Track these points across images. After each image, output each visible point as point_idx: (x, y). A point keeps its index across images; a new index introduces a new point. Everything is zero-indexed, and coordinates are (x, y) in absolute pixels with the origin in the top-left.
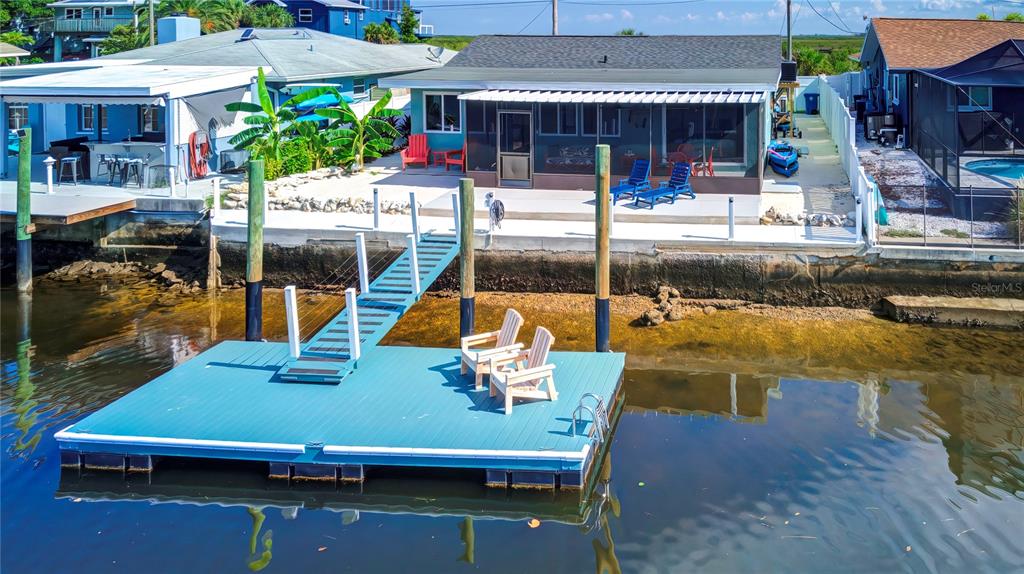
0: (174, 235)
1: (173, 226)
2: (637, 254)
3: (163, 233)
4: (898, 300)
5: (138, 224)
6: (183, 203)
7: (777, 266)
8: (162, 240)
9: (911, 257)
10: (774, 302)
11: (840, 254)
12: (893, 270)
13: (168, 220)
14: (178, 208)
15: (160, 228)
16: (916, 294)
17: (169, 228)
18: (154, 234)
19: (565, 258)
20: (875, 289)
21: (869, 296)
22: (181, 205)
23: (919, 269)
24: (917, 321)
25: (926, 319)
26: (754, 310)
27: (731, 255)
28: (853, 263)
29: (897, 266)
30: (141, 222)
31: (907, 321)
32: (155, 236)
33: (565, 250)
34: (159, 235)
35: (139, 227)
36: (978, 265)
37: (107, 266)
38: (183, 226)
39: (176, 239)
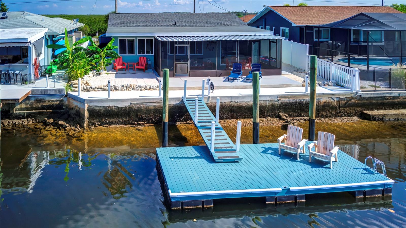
0: (50, 105)
1: (49, 101)
2: (271, 101)
3: (44, 104)
4: (370, 112)
5: (31, 101)
6: (55, 90)
7: (325, 102)
8: (44, 108)
9: (372, 96)
10: (323, 117)
11: (348, 96)
12: (365, 101)
13: (47, 99)
14: (53, 93)
15: (43, 102)
17: (47, 102)
18: (39, 105)
19: (240, 104)
20: (359, 109)
21: (357, 112)
22: (54, 91)
23: (374, 100)
24: (378, 120)
25: (382, 119)
28: (351, 99)
29: (367, 100)
30: (33, 100)
31: (375, 120)
32: (40, 106)
33: (241, 101)
34: (42, 105)
35: (32, 102)
37: (20, 121)
38: (55, 100)
39: (51, 107)
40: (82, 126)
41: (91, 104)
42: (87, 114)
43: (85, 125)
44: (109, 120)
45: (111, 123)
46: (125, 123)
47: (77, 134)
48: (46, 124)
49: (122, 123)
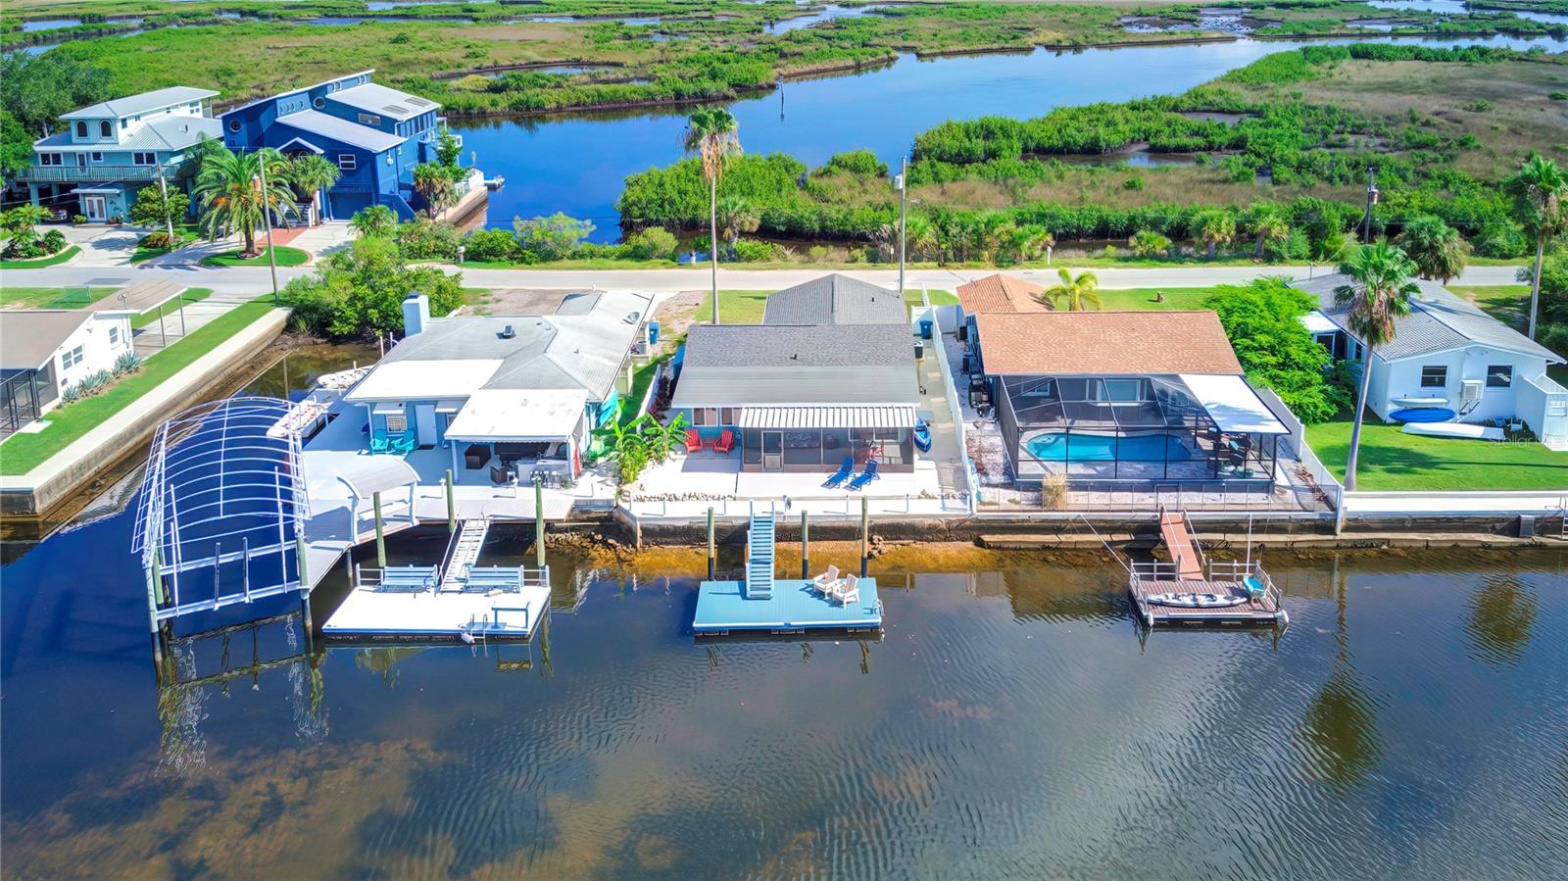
0: (597, 517)
1: (596, 512)
4: (986, 538)
5: (575, 512)
6: (603, 501)
8: (589, 520)
9: (992, 518)
10: (928, 541)
11: (960, 517)
12: (983, 524)
13: (593, 509)
14: (600, 504)
15: (589, 513)
16: (994, 534)
17: (594, 513)
18: (585, 517)
19: (823, 525)
20: (975, 533)
21: (972, 536)
22: (601, 501)
24: (994, 548)
25: (999, 547)
26: (918, 545)
27: (907, 520)
28: (965, 521)
30: (577, 511)
31: (990, 548)
34: (589, 517)
36: (1023, 521)
37: (563, 536)
38: (602, 512)
39: (598, 519)
40: (634, 546)
41: (645, 522)
42: (639, 533)
43: (638, 545)
44: (664, 540)
45: (668, 543)
46: (685, 544)
47: (628, 558)
48: (593, 541)
49: (681, 543)
